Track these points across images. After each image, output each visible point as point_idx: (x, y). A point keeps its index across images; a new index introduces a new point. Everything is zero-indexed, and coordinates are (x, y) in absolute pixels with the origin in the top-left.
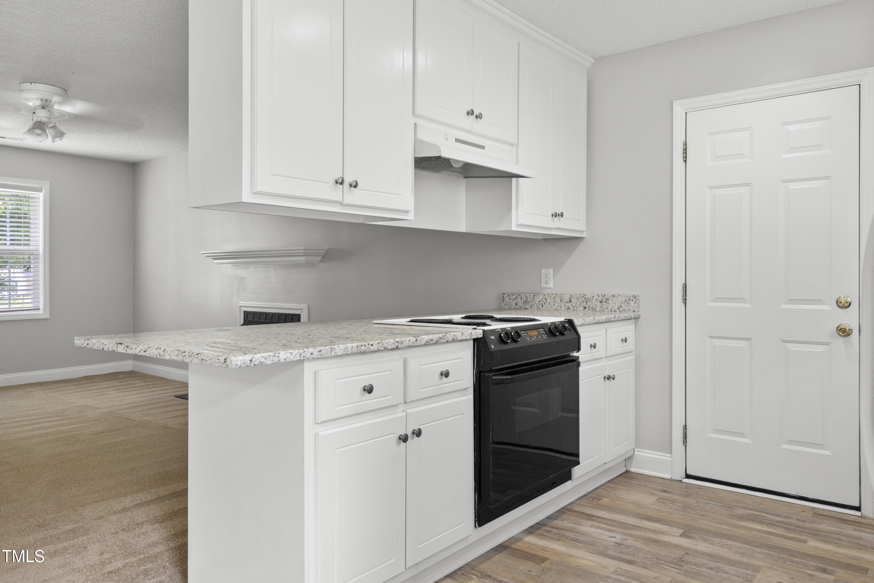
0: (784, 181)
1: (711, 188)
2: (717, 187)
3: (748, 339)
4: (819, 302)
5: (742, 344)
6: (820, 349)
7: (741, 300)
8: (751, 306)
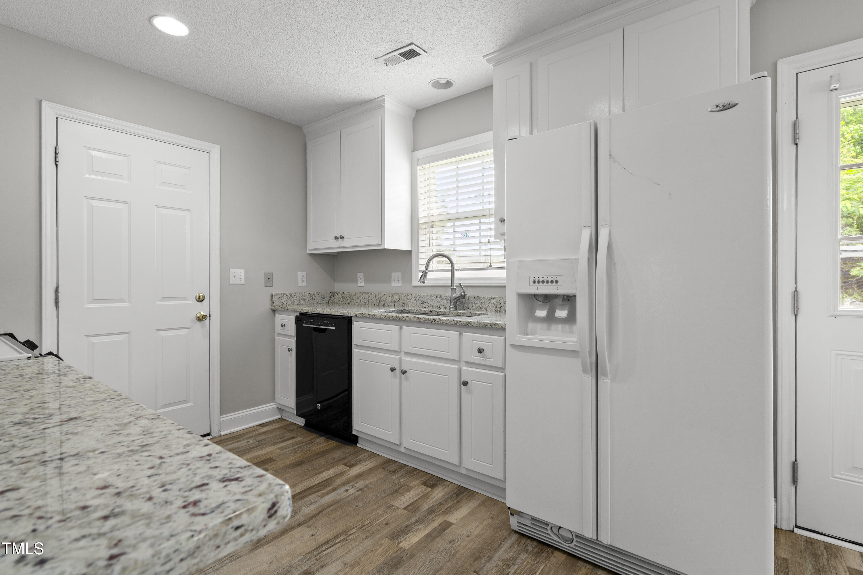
0: (158, 207)
1: (88, 198)
2: (94, 199)
3: (127, 333)
4: (184, 298)
5: (121, 337)
6: (184, 332)
7: (121, 300)
8: (130, 305)
